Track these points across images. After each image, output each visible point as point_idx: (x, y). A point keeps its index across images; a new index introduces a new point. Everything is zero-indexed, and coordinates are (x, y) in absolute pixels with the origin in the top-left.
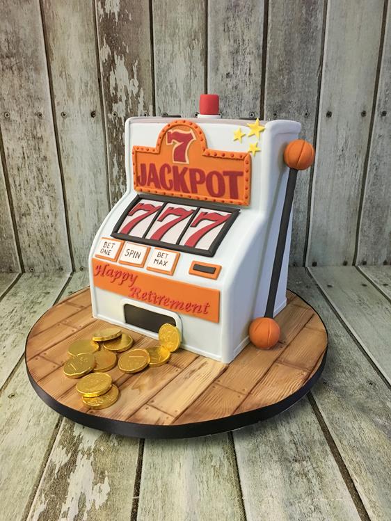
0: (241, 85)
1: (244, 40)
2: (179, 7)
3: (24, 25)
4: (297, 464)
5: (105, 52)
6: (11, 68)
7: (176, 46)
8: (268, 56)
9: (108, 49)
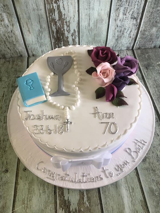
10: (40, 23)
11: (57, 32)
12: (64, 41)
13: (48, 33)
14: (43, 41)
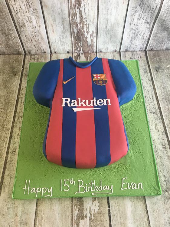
4: (167, 193)
10: (63, 25)
11: (78, 33)
12: (83, 41)
13: (70, 33)
14: (64, 40)
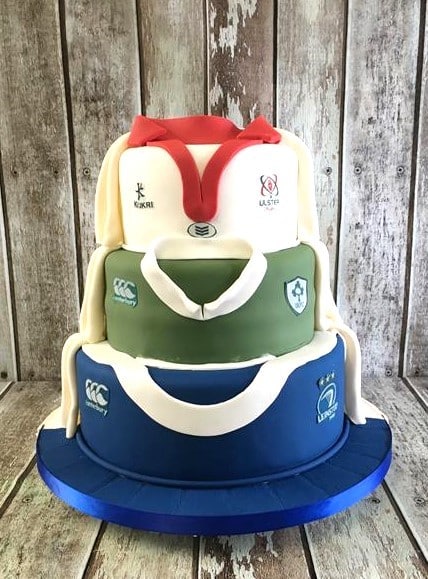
0: (387, 133)
1: (391, 78)
2: (310, 39)
3: (116, 61)
5: (215, 94)
6: (97, 114)
7: (305, 86)
8: (422, 97)
9: (221, 90)
